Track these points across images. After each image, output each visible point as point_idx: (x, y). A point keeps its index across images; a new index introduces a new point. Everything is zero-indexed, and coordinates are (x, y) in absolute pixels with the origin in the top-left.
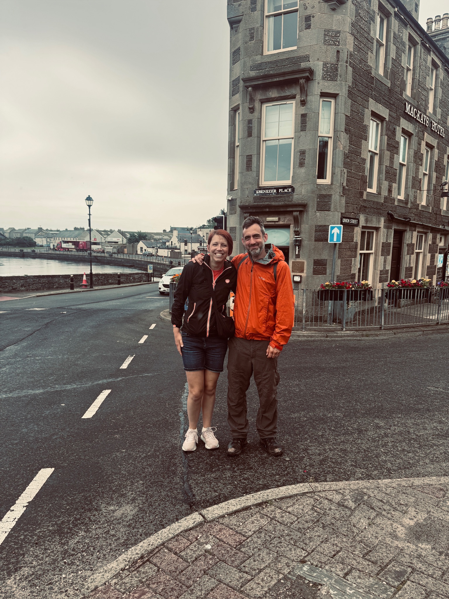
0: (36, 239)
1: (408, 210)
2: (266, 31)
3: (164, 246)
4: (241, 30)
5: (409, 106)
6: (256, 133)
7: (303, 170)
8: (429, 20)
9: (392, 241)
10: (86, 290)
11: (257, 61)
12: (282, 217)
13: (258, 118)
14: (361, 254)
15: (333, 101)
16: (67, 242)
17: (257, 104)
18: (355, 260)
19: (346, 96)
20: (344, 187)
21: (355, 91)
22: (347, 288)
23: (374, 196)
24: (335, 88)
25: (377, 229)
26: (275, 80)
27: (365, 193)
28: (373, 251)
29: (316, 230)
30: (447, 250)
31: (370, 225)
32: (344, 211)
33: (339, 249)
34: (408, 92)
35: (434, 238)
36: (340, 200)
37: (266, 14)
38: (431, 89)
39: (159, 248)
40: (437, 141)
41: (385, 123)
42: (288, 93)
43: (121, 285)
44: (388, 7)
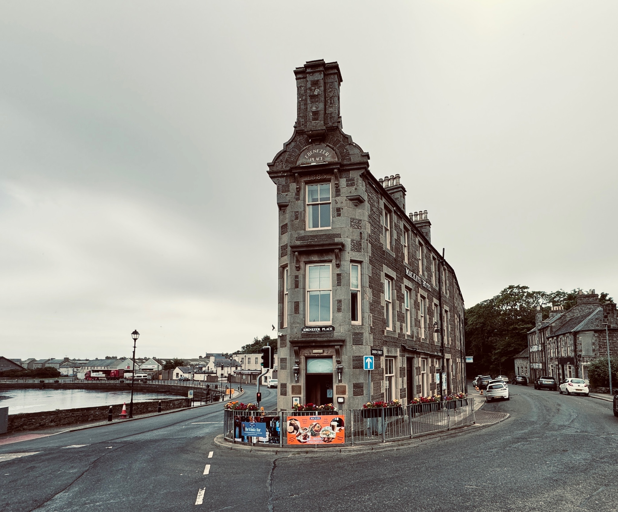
0: (61, 369)
1: (414, 342)
2: (307, 214)
3: (200, 371)
4: (288, 212)
5: (408, 270)
6: (302, 285)
7: (340, 314)
8: (411, 214)
9: (406, 366)
10: (125, 420)
11: (301, 234)
12: (326, 350)
13: (303, 275)
14: (386, 377)
15: (359, 266)
16: (98, 371)
17: (302, 265)
18: (383, 382)
19: (368, 263)
20: (371, 327)
21: (373, 259)
22: (384, 407)
23: (392, 333)
24: (360, 257)
25: (395, 357)
26: (316, 248)
27: (385, 331)
28: (394, 374)
29: (353, 359)
30: (441, 370)
31: (391, 355)
32: (372, 345)
33: (371, 374)
34: (406, 261)
35: (432, 362)
36: (370, 337)
37: (307, 203)
38: (420, 259)
39: (196, 373)
40: (427, 293)
41: (394, 281)
42: (326, 258)
43: (162, 413)
44: (390, 206)
